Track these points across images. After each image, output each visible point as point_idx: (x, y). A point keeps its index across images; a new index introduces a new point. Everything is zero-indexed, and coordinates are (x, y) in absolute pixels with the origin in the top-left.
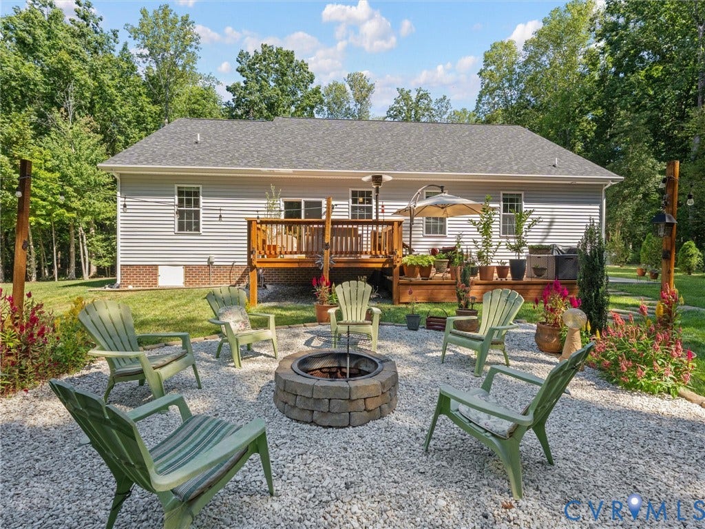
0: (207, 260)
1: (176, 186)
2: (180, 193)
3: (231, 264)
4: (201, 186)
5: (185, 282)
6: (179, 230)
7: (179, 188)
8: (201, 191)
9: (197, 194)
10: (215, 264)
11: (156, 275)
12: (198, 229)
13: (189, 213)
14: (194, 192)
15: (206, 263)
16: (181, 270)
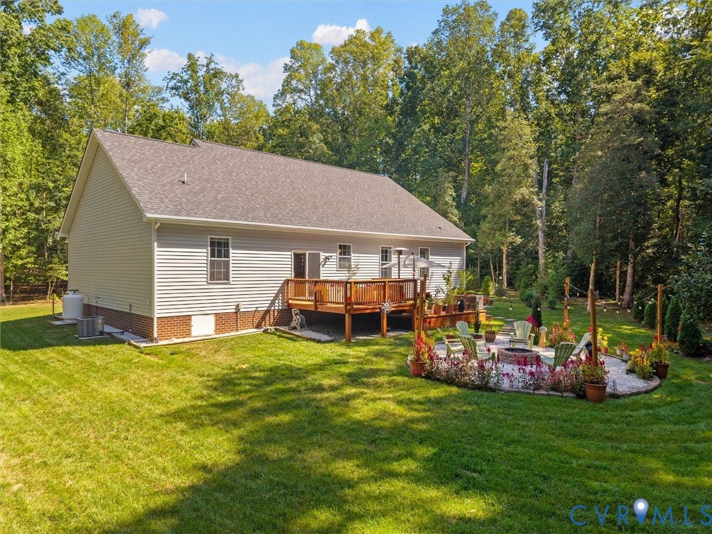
0: (234, 307)
1: (209, 237)
2: (212, 244)
3: (254, 309)
4: (230, 238)
5: (216, 331)
6: (211, 280)
7: (211, 238)
8: (230, 241)
9: (226, 245)
10: (241, 310)
11: (189, 325)
12: (228, 279)
13: (219, 263)
14: (224, 243)
15: (234, 311)
16: (212, 319)
